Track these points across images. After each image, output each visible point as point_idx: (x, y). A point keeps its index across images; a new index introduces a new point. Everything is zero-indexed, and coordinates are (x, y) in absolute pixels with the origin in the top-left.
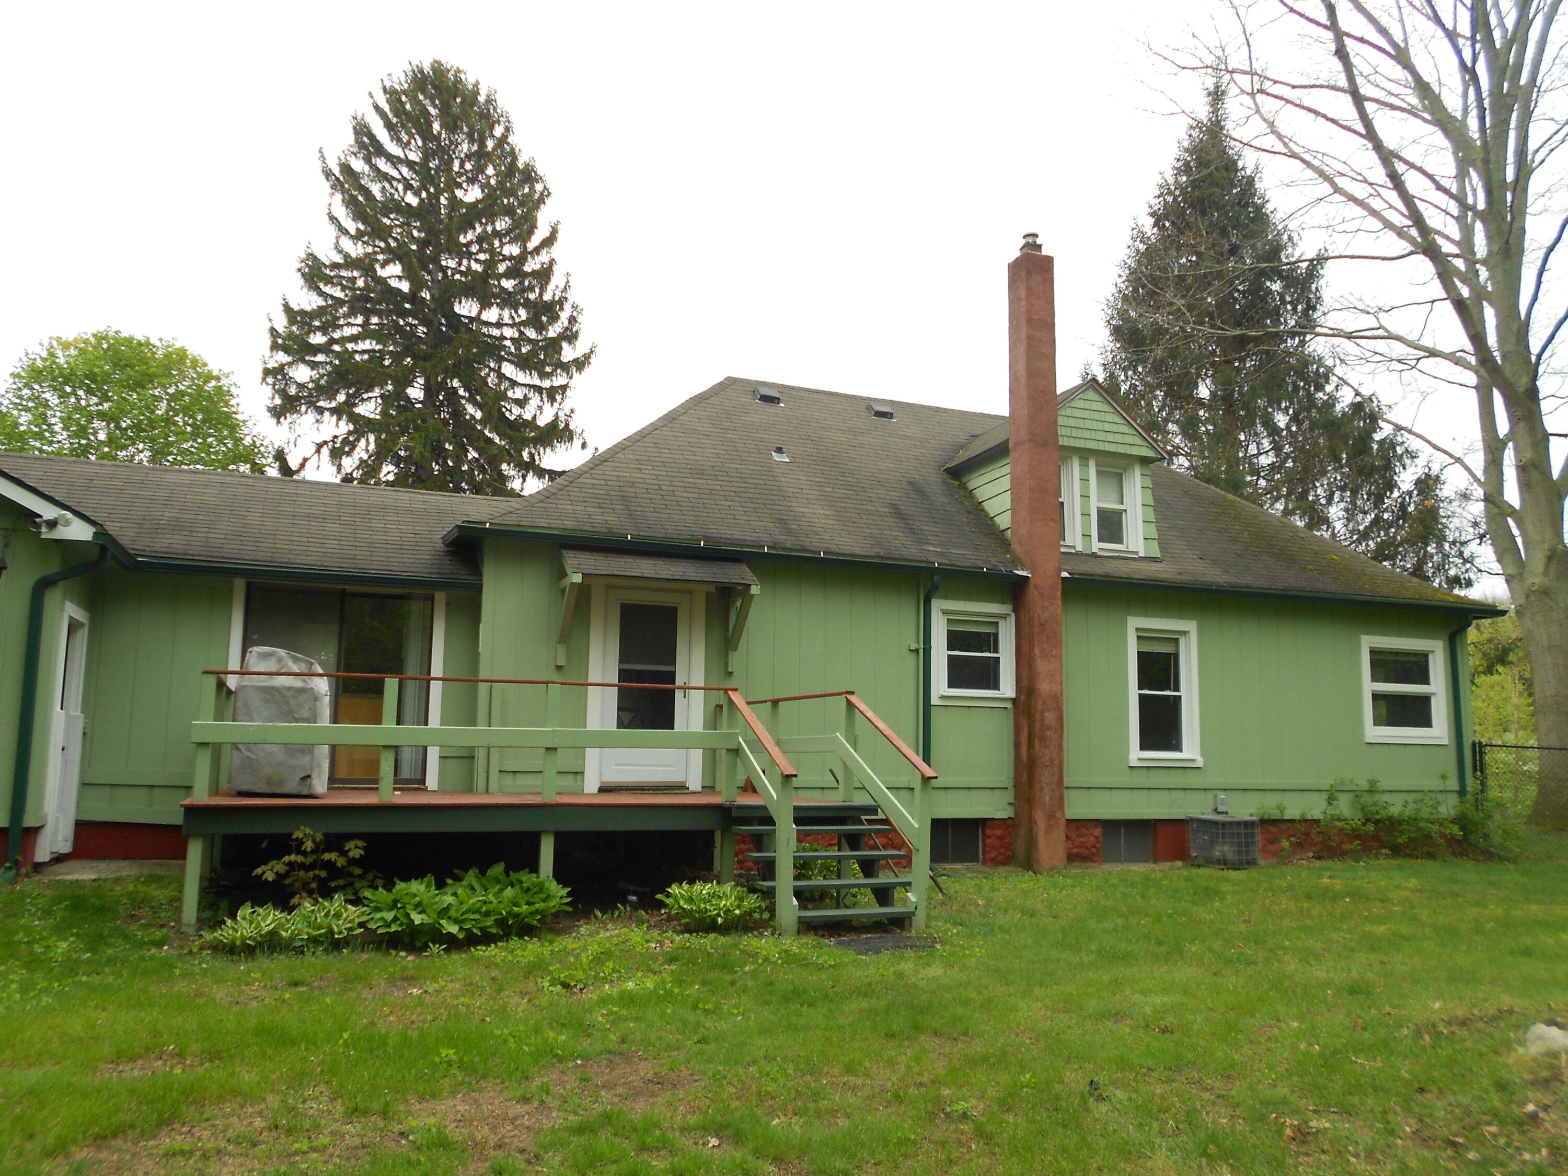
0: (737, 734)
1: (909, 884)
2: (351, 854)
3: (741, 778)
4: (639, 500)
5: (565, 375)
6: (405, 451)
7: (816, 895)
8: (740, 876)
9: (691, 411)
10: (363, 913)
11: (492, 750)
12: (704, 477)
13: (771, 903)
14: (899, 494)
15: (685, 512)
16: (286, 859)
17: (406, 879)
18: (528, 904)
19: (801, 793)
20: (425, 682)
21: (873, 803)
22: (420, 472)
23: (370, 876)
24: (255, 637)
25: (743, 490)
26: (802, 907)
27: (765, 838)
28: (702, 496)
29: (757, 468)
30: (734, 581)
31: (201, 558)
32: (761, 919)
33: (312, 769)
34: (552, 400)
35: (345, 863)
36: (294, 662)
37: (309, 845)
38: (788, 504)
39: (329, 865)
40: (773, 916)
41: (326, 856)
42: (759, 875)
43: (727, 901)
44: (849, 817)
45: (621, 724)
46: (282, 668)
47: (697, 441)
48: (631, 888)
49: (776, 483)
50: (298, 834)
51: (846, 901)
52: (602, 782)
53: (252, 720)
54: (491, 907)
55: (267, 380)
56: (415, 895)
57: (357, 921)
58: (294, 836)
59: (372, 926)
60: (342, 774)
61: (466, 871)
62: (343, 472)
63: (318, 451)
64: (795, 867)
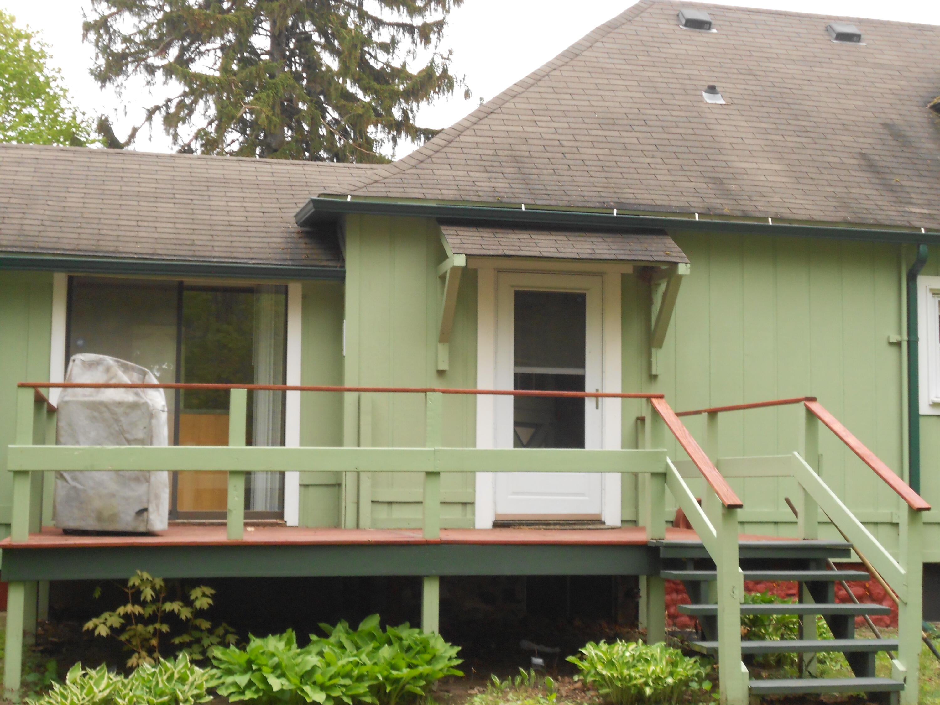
0: (664, 454)
1: (895, 648)
2: (198, 604)
3: (670, 512)
4: (535, 160)
5: (440, 9)
6: (251, 114)
7: (772, 660)
8: (673, 634)
9: (599, 44)
10: (212, 677)
11: (363, 476)
12: (616, 127)
13: (714, 669)
14: (871, 141)
15: (592, 174)
16: (121, 610)
17: (262, 634)
18: (410, 666)
19: (749, 529)
20: (280, 393)
21: (844, 542)
22: (269, 139)
23: (220, 631)
24: (80, 342)
25: (666, 142)
26: (754, 675)
27: (703, 586)
28: (614, 152)
29: (683, 114)
30: (657, 259)
31: (15, 249)
32: (701, 690)
33: (148, 501)
34: (426, 39)
35: (189, 615)
36: (124, 372)
37: (148, 594)
38: (725, 158)
39: (171, 618)
40: (715, 686)
41: (168, 607)
42: (697, 633)
43: (656, 665)
44: (815, 560)
45: (518, 442)
46: (112, 378)
47: (606, 82)
48: (535, 647)
49: (709, 133)
50: (134, 581)
51: (812, 669)
52: (496, 515)
53: (78, 443)
54: (364, 670)
55: (89, 35)
56: (273, 655)
57: (206, 686)
58: (131, 584)
59: (223, 692)
60: (186, 506)
61: (334, 625)
62: (180, 142)
63: (149, 118)
64: (743, 623)
